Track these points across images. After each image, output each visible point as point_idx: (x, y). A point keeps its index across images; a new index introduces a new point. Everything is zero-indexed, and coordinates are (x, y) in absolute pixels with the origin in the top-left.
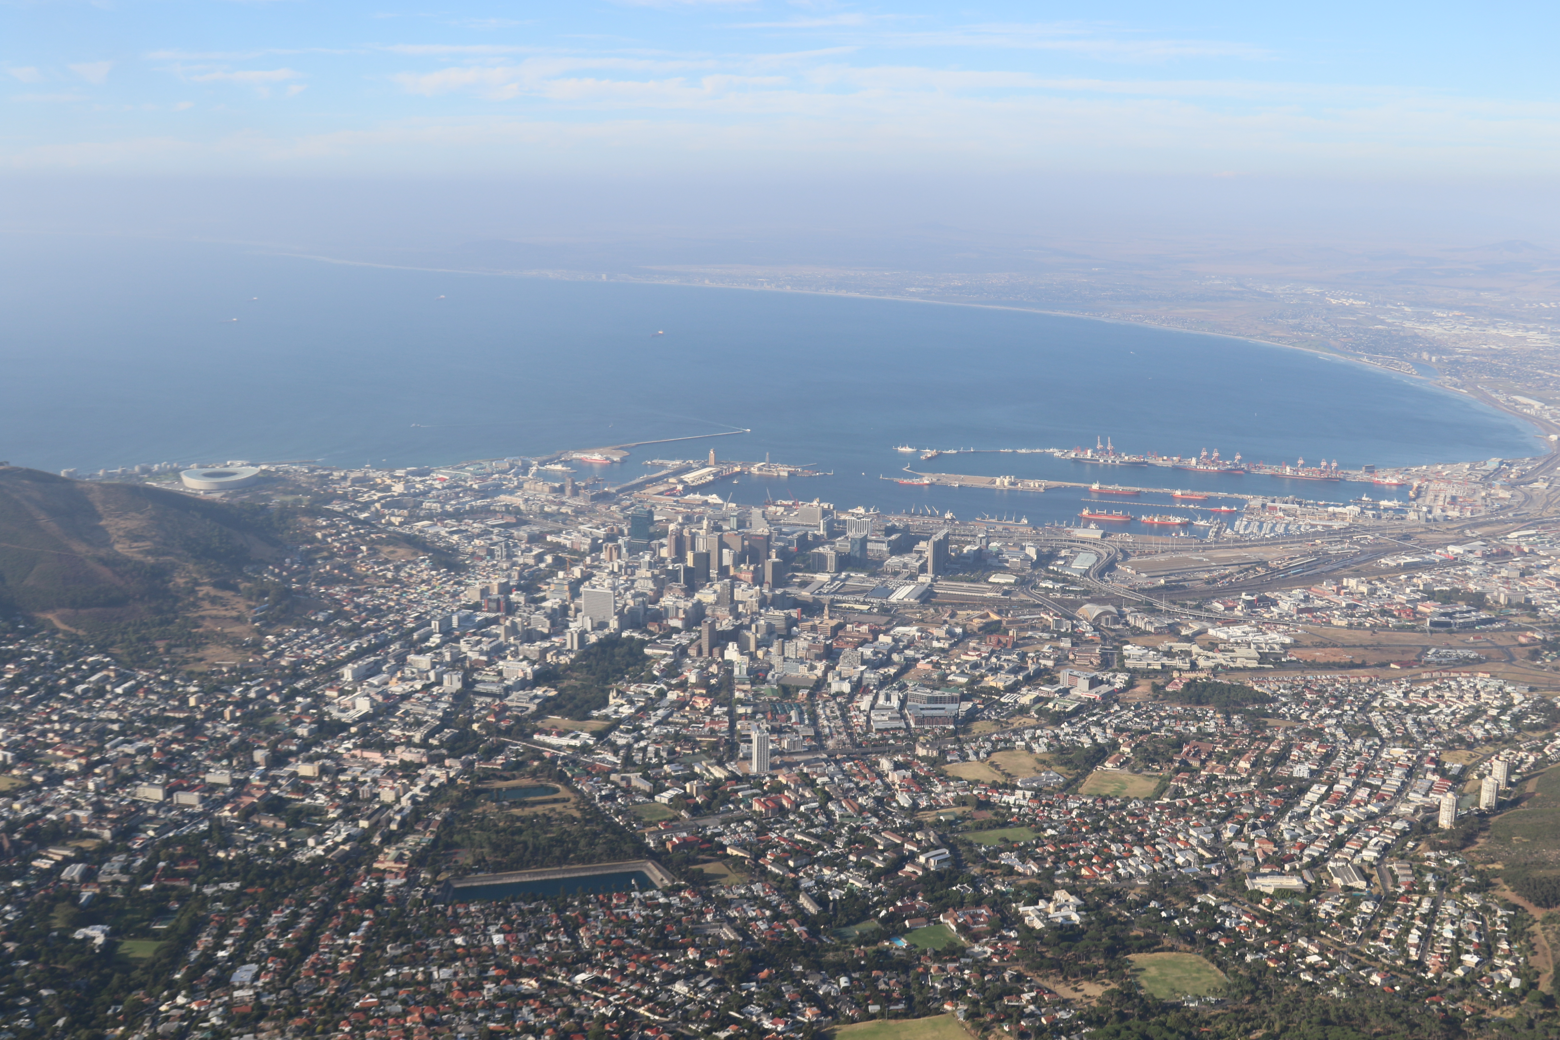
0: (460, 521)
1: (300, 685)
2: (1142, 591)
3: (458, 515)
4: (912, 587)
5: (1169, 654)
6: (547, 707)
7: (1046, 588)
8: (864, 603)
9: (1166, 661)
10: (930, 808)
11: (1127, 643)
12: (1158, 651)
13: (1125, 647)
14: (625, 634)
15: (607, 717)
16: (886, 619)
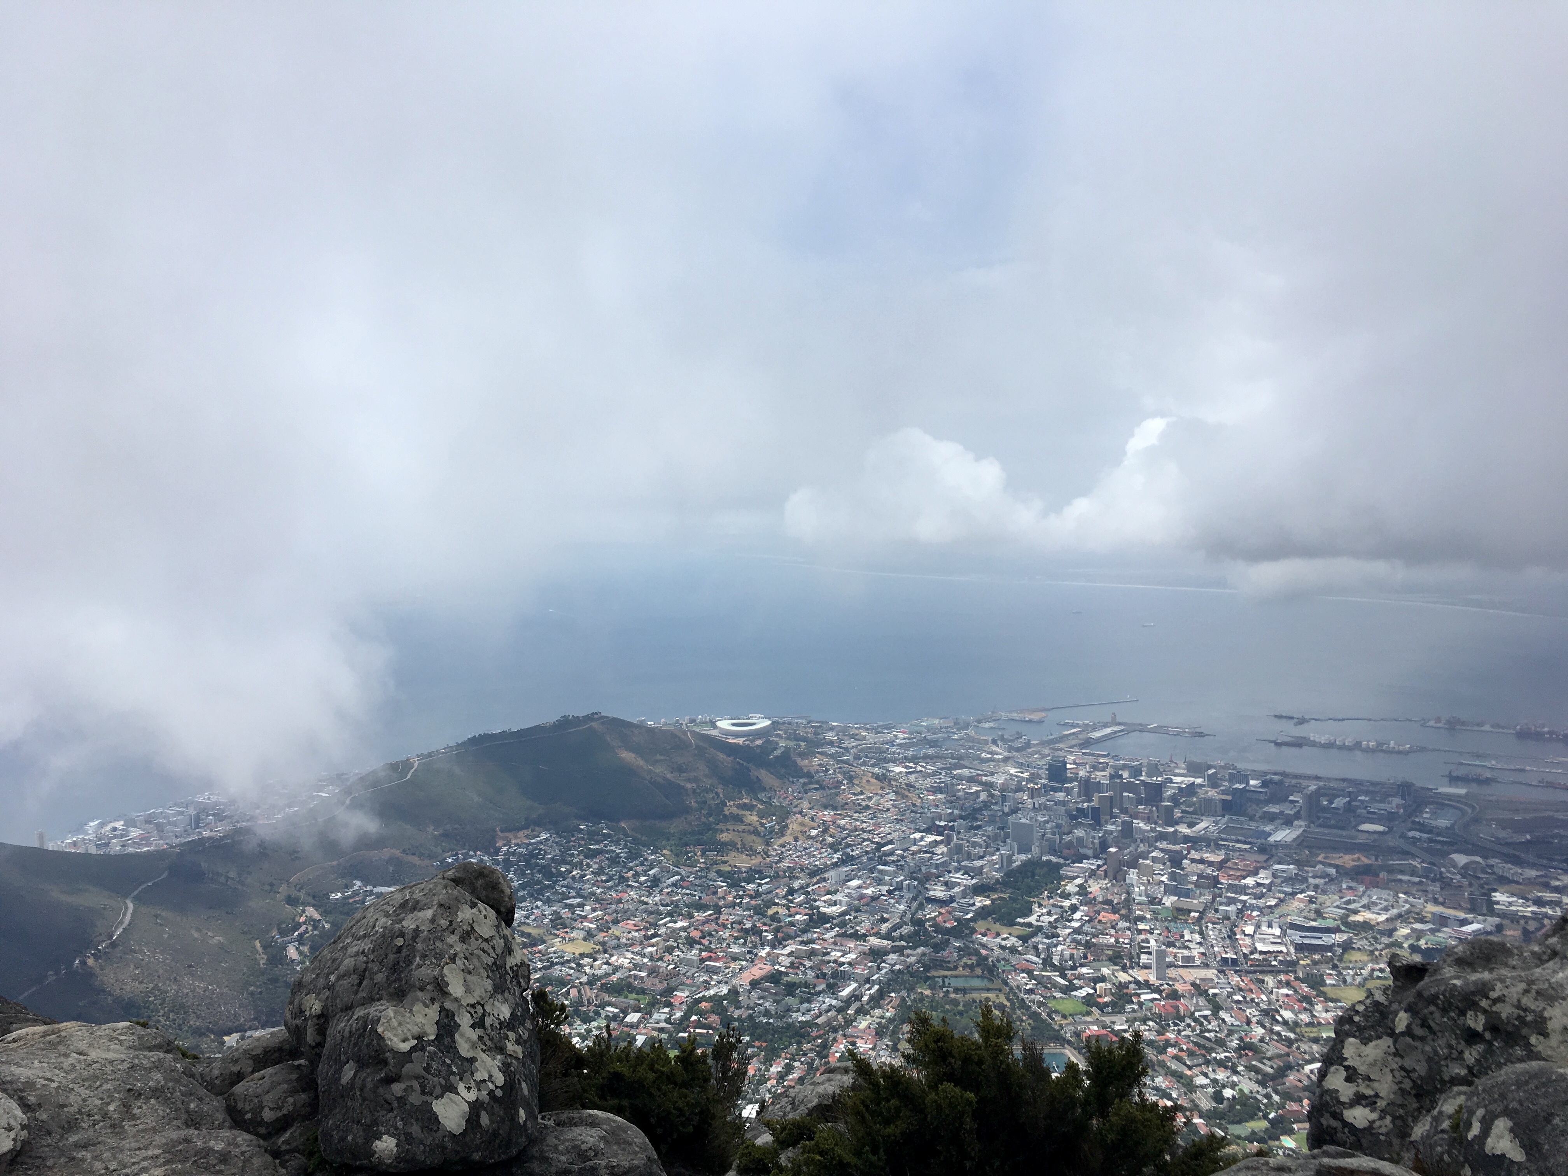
0: (916, 764)
1: (796, 885)
2: (1508, 844)
3: (915, 759)
4: (1288, 831)
5: (1539, 902)
6: (983, 913)
7: (1413, 838)
8: (1245, 843)
9: (1534, 908)
10: (1310, 1024)
11: (1495, 890)
12: (1527, 899)
13: (1494, 894)
14: (1044, 858)
15: (1030, 925)
16: (1265, 857)
